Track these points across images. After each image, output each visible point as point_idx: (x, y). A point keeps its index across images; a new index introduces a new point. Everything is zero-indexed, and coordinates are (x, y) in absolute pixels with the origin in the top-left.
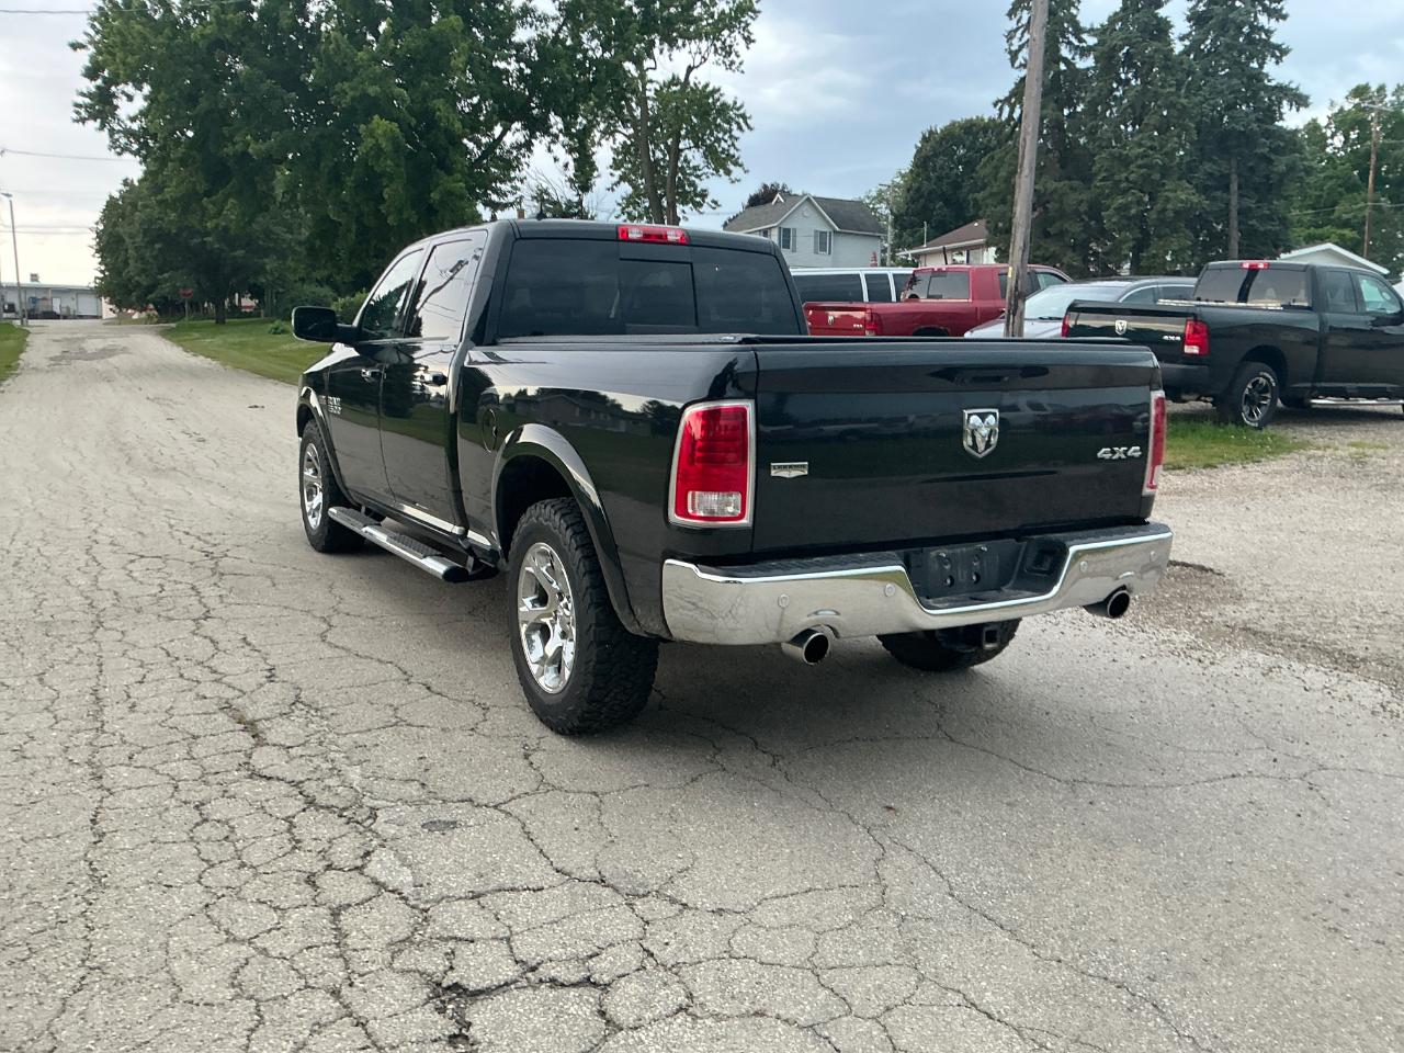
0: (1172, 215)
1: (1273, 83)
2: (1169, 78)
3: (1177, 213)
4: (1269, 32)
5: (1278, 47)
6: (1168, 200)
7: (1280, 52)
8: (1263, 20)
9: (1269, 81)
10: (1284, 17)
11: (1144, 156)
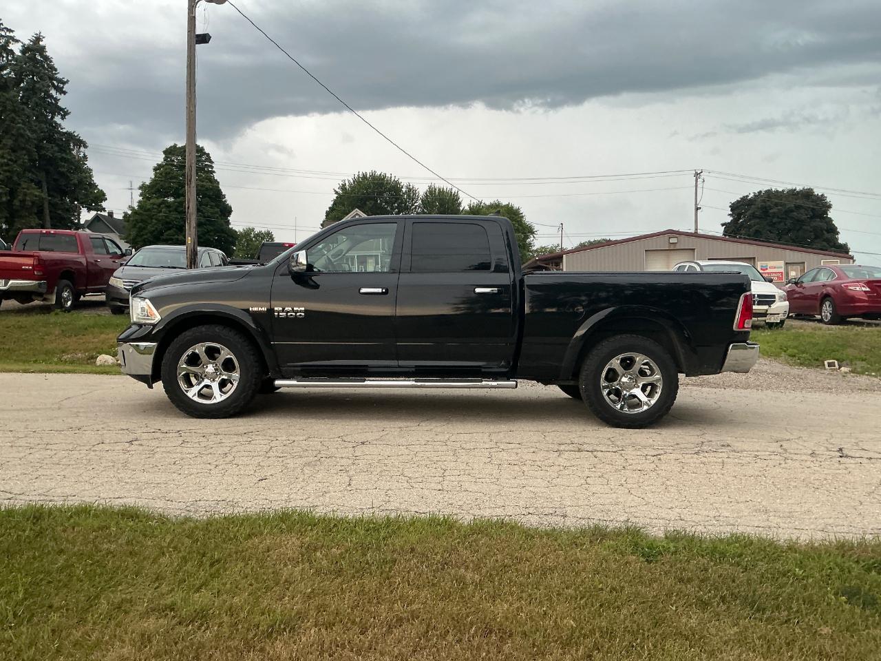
0: (30, 204)
1: (64, 131)
2: (17, 118)
3: (33, 203)
4: (57, 100)
5: (62, 109)
6: (25, 195)
7: (64, 114)
8: (53, 92)
9: (62, 129)
10: (65, 93)
11: (7, 165)
